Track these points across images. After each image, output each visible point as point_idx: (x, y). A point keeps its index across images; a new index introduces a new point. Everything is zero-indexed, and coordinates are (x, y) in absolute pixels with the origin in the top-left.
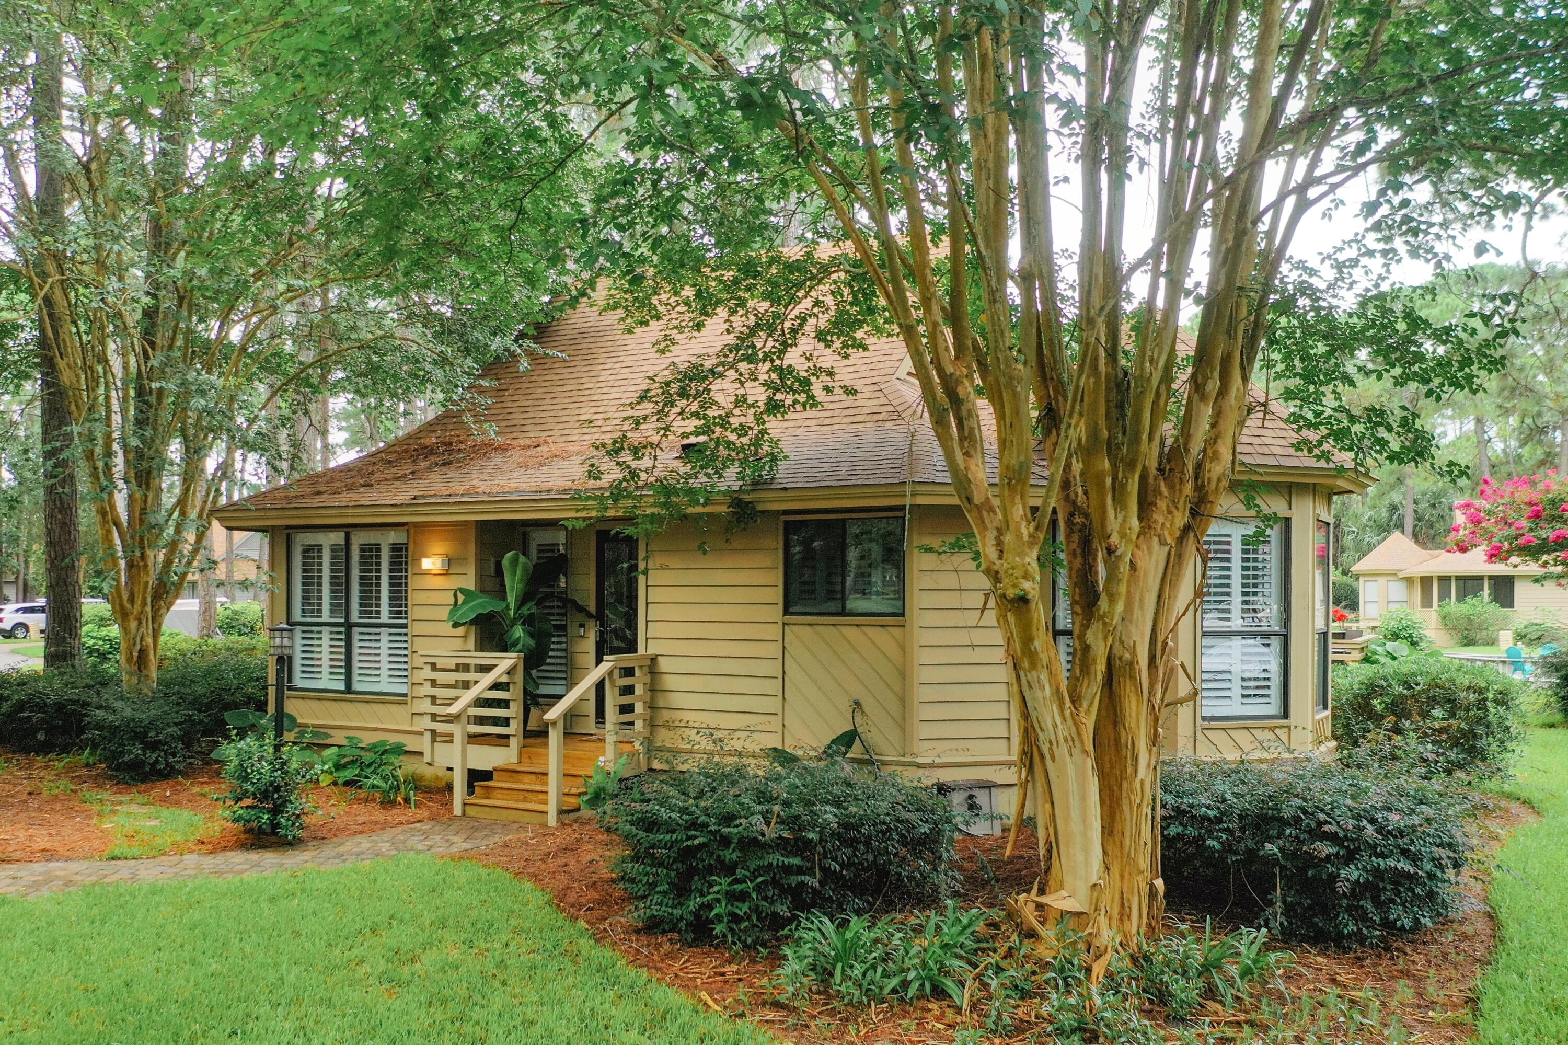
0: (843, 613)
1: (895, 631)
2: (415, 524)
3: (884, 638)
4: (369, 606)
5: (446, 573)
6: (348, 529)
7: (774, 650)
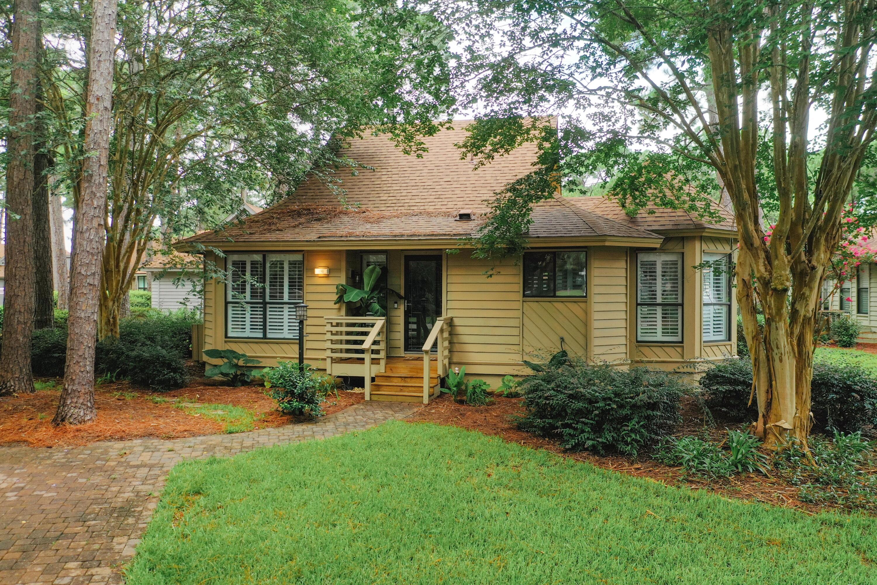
0: (555, 296)
1: (583, 305)
2: (308, 251)
3: (576, 308)
4: (277, 294)
5: (327, 276)
6: (265, 253)
7: (518, 314)
